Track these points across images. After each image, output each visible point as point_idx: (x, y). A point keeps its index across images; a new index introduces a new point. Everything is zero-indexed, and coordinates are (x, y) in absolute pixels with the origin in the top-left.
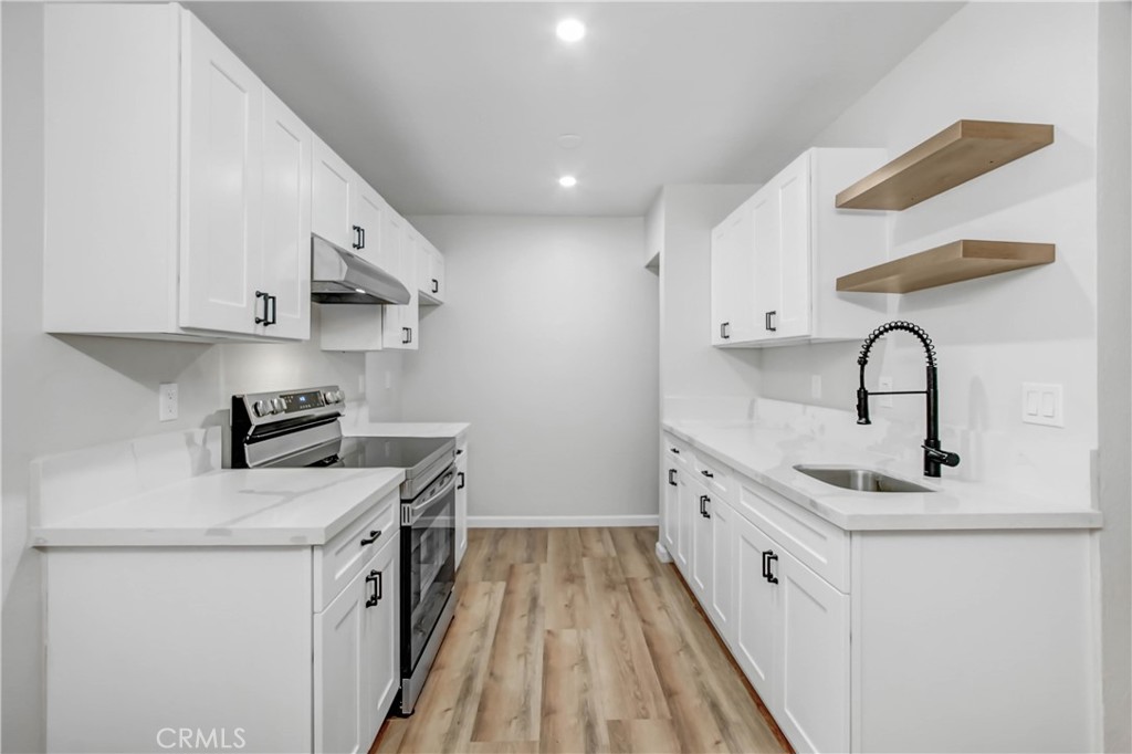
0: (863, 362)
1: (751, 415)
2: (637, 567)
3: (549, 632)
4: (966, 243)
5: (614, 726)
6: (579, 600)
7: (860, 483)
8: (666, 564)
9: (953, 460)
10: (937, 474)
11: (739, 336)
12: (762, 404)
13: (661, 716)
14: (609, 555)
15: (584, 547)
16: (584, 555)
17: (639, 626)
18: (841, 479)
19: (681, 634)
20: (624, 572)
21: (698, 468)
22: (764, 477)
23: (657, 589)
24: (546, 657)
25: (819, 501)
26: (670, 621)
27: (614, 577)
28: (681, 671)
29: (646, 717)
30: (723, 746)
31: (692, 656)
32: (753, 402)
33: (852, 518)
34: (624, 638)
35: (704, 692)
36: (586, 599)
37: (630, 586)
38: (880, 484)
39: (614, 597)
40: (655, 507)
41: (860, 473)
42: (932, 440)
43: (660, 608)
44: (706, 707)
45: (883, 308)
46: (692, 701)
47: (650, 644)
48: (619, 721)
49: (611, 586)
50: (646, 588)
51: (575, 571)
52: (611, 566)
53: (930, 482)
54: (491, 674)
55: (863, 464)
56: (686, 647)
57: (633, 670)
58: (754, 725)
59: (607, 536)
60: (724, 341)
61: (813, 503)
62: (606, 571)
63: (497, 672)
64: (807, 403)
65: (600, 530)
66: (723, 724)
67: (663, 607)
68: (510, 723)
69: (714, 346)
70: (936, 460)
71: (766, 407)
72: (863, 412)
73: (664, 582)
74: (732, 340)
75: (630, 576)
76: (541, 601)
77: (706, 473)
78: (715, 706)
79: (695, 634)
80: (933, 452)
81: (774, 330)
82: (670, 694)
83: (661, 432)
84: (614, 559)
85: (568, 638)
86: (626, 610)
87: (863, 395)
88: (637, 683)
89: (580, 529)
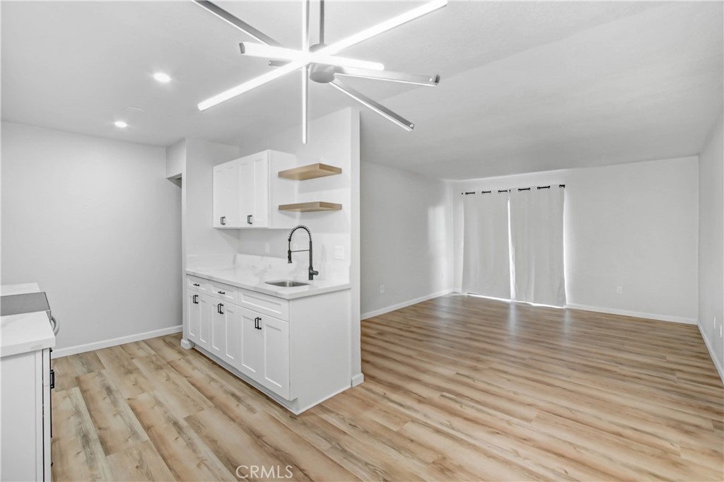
0: (290, 240)
1: (234, 263)
2: (171, 355)
3: (129, 399)
4: (321, 203)
5: (188, 419)
6: (141, 380)
7: (288, 285)
8: (189, 349)
9: (317, 273)
10: (312, 279)
11: (230, 224)
12: (240, 257)
13: (210, 407)
14: (150, 354)
15: (130, 354)
16: (132, 358)
17: (184, 379)
18: (283, 284)
19: (208, 376)
20: (164, 359)
21: (215, 291)
22: (255, 288)
23: (189, 362)
24: (133, 409)
25: (279, 292)
26: (200, 371)
27: (158, 363)
28: (214, 389)
29: (203, 409)
30: (240, 405)
31: (217, 382)
32: (235, 256)
33: (291, 295)
34: (178, 387)
35: (226, 392)
36: (145, 378)
37: (171, 365)
38: (294, 284)
39: (163, 373)
40: (180, 321)
41: (288, 282)
42: (311, 268)
43: (193, 369)
44: (230, 396)
45: (294, 217)
46: (222, 397)
47: (193, 385)
48: (190, 416)
49: (159, 368)
50: (182, 364)
51: (130, 368)
52: (154, 359)
53: (311, 282)
54: (100, 429)
55: (289, 279)
56: (213, 380)
57: (188, 397)
58: (251, 394)
59: (143, 345)
60: (222, 226)
61: (276, 293)
62: (153, 362)
63: (102, 426)
64: (263, 255)
65: (137, 343)
66: (238, 399)
67: (194, 368)
68: (127, 440)
69: (215, 228)
70: (312, 275)
71: (241, 258)
72: (290, 258)
73: (191, 357)
74: (227, 226)
75: (169, 360)
76: (113, 387)
77: (220, 292)
78: (233, 395)
79: (216, 374)
80: (311, 272)
81: (251, 223)
82: (211, 398)
83: (184, 276)
84: (154, 355)
85: (143, 398)
86: (173, 375)
87: (290, 252)
88: (193, 400)
89: (121, 346)
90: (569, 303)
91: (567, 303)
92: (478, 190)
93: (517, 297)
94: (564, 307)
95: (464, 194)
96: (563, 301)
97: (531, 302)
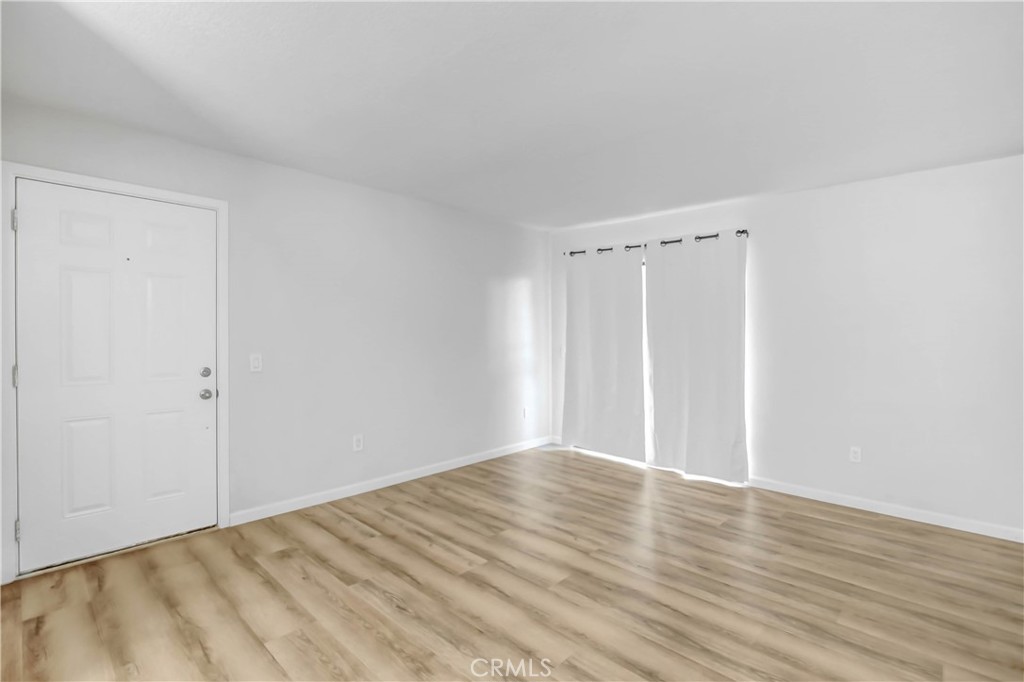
90: (753, 475)
91: (751, 476)
92: (591, 246)
93: (657, 460)
94: (745, 484)
95: (568, 254)
96: (742, 474)
97: (679, 468)
